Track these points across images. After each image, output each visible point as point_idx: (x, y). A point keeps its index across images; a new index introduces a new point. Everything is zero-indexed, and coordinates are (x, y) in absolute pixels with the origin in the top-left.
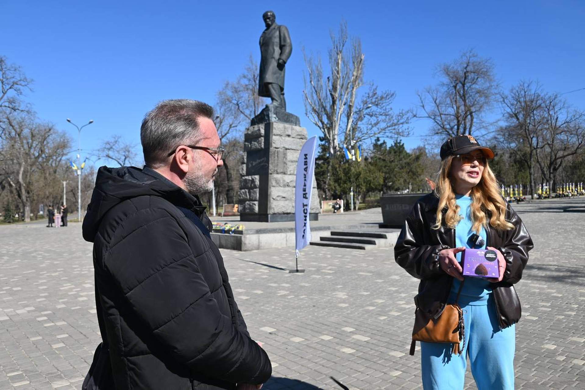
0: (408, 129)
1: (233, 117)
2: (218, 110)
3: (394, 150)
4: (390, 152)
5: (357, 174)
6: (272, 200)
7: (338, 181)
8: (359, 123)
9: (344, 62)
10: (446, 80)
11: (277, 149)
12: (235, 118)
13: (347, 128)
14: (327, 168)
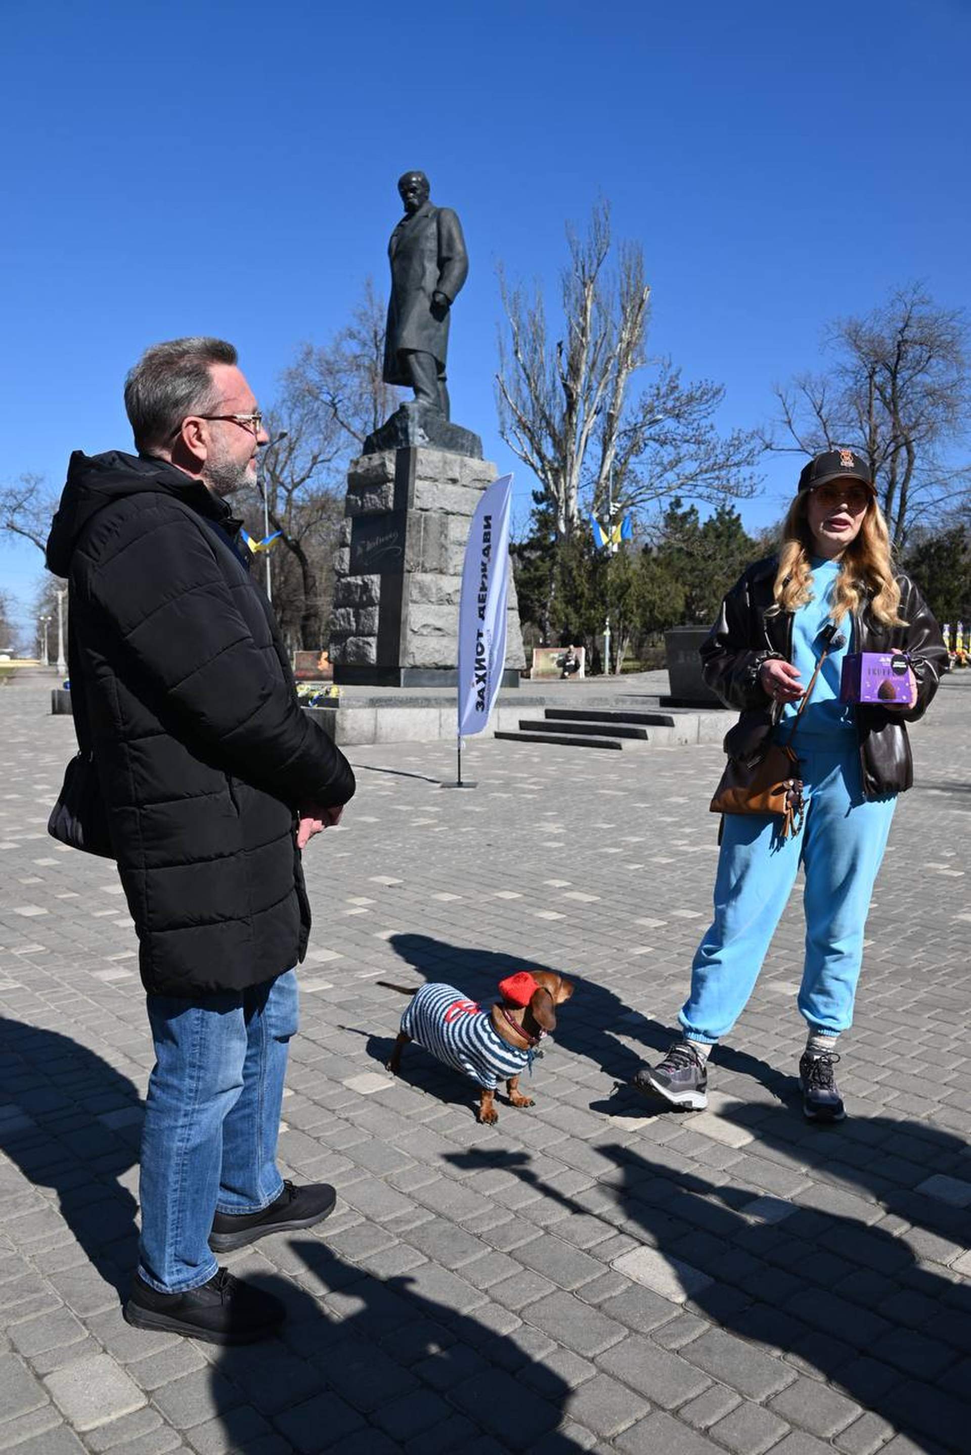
0: (751, 478)
1: (321, 436)
2: (286, 417)
3: (716, 529)
4: (705, 535)
5: (621, 586)
6: (409, 633)
7: (575, 602)
8: (632, 459)
9: (598, 304)
10: (851, 360)
11: (423, 513)
12: (325, 439)
13: (601, 472)
14: (550, 571)
